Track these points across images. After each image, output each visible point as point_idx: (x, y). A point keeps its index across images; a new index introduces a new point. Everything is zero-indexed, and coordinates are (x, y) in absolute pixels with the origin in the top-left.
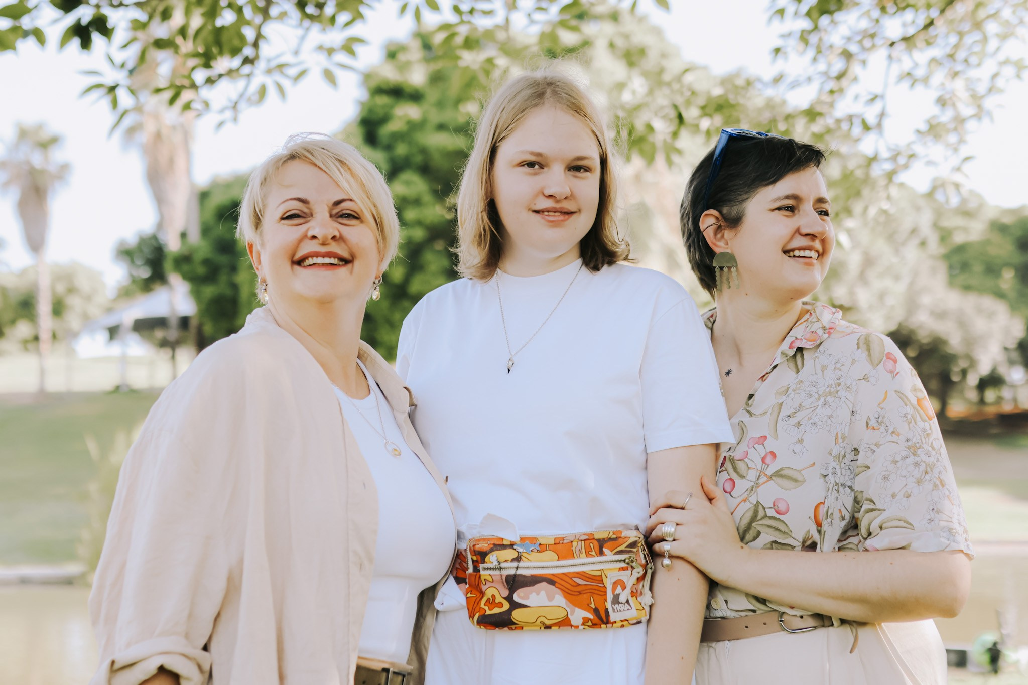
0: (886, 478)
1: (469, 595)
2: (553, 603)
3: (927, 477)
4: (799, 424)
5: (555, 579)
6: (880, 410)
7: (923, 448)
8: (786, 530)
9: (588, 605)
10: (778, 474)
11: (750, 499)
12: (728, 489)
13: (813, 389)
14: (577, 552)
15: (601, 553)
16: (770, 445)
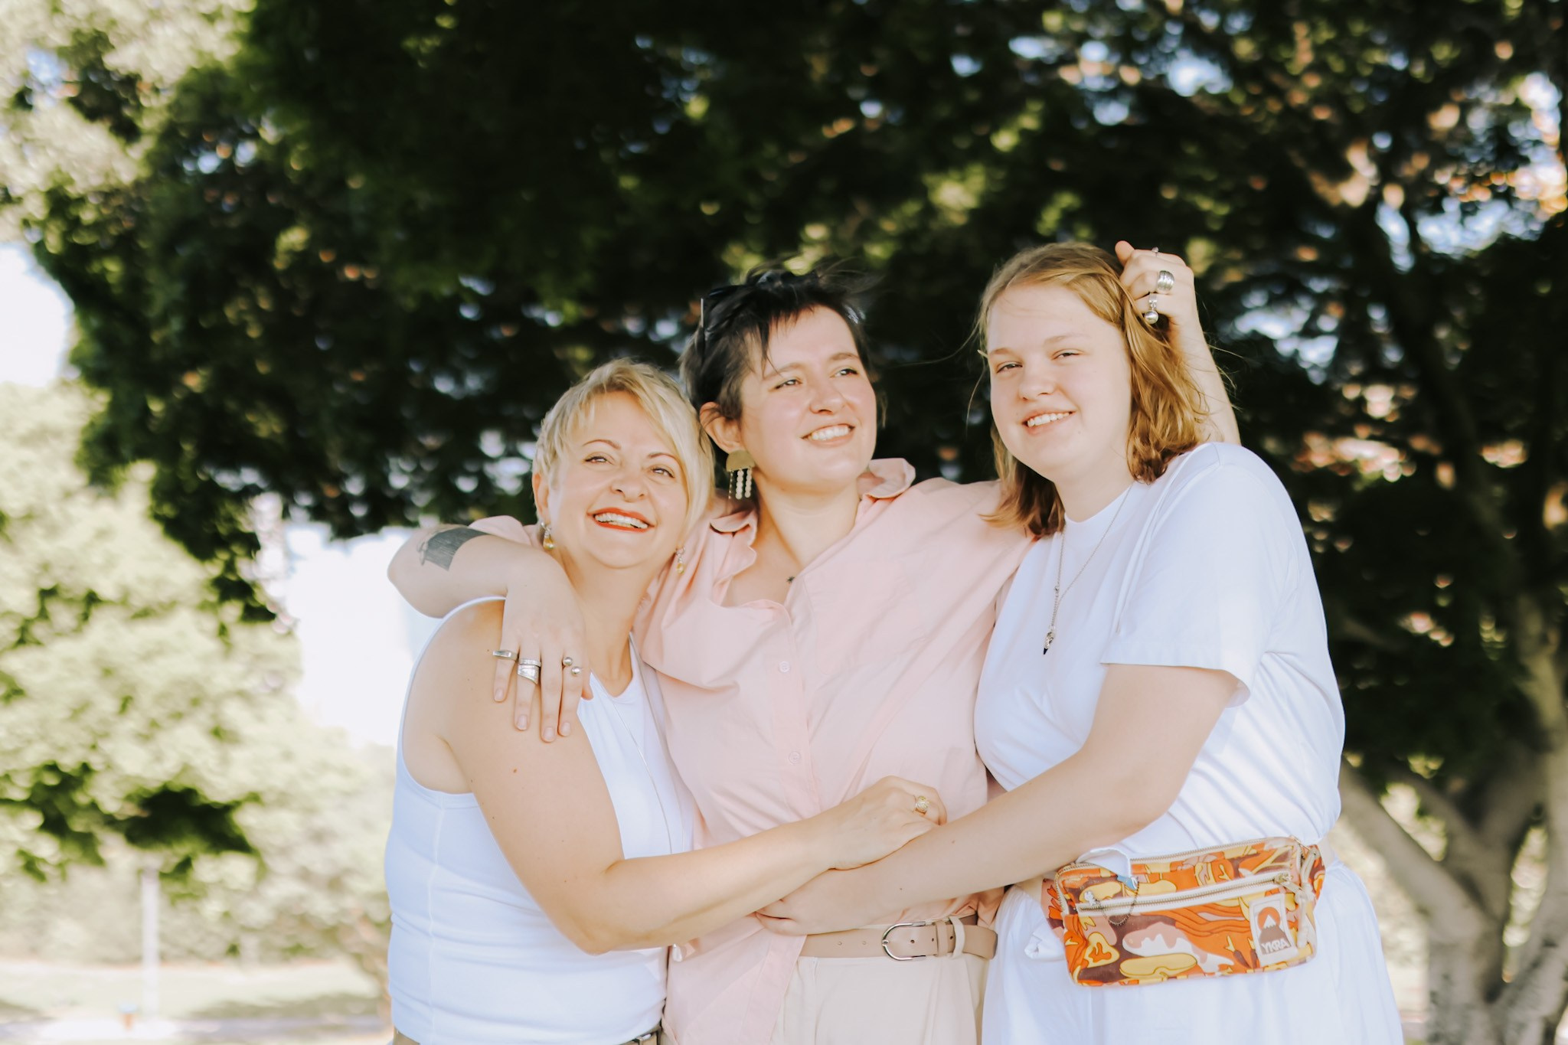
1: (1069, 942)
2: (1176, 949)
14: (1203, 878)
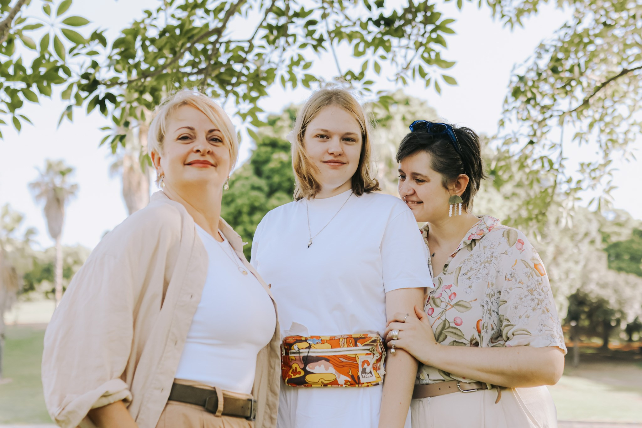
0: (516, 307)
1: (283, 368)
2: (328, 371)
3: (539, 307)
4: (470, 278)
5: (330, 359)
6: (512, 270)
7: (536, 291)
8: (461, 334)
9: (348, 373)
10: (457, 304)
11: (441, 317)
12: (430, 313)
13: (479, 259)
14: (342, 344)
15: (356, 345)
16: (454, 289)
